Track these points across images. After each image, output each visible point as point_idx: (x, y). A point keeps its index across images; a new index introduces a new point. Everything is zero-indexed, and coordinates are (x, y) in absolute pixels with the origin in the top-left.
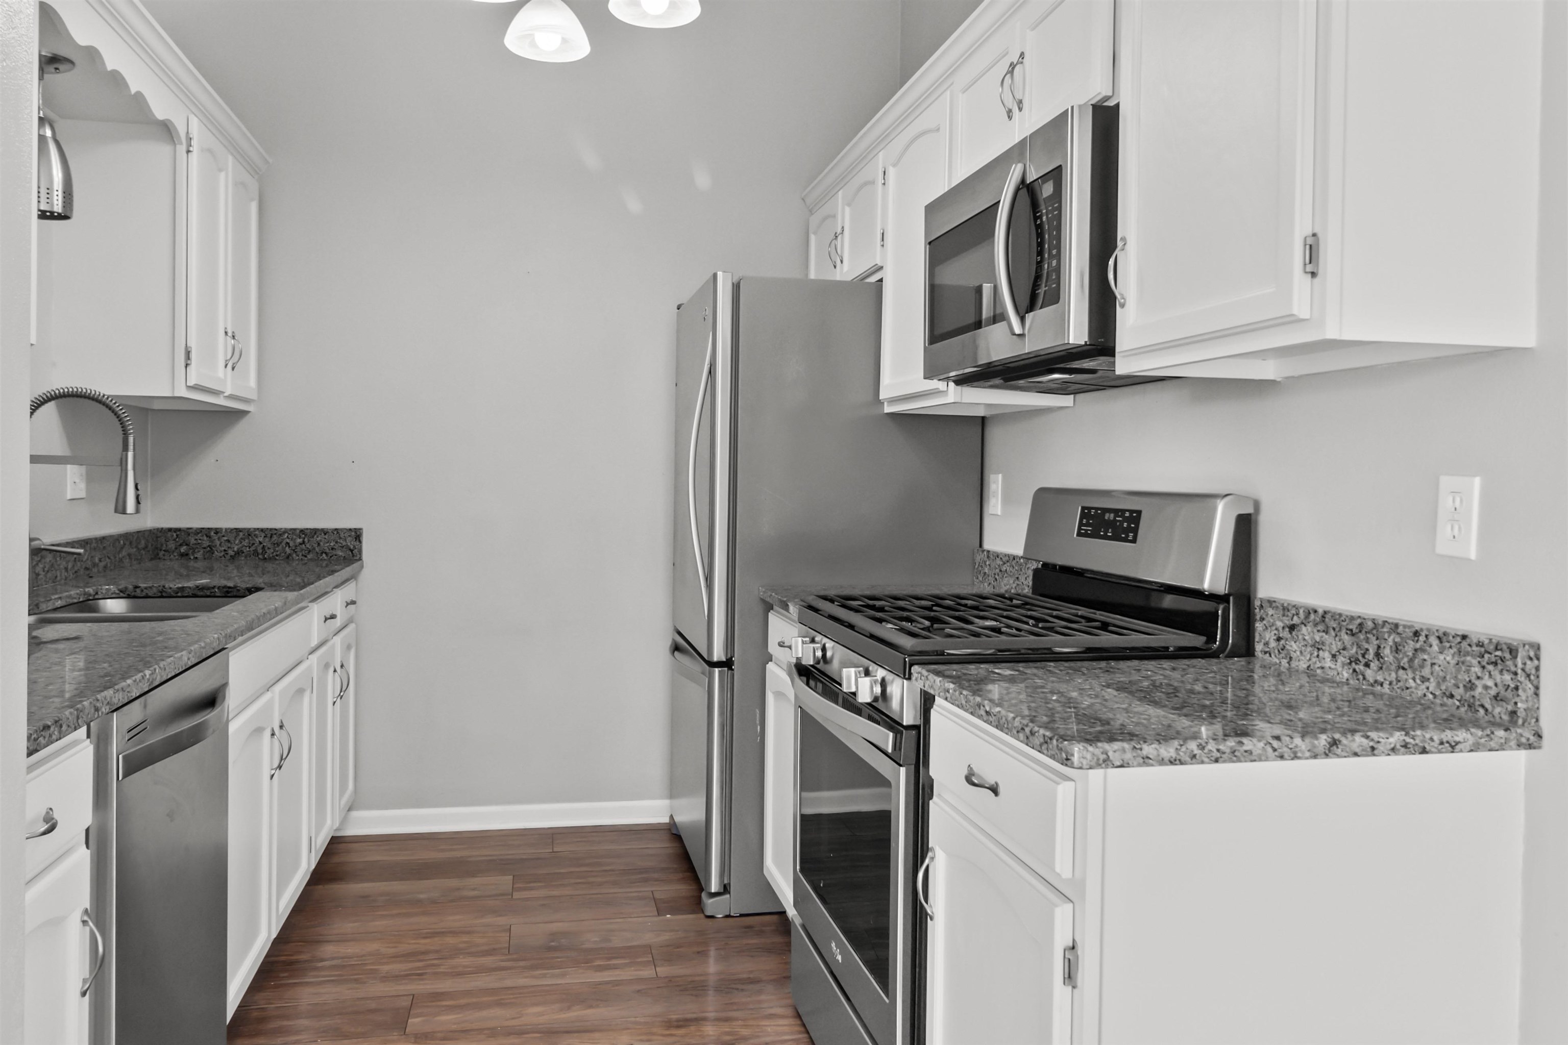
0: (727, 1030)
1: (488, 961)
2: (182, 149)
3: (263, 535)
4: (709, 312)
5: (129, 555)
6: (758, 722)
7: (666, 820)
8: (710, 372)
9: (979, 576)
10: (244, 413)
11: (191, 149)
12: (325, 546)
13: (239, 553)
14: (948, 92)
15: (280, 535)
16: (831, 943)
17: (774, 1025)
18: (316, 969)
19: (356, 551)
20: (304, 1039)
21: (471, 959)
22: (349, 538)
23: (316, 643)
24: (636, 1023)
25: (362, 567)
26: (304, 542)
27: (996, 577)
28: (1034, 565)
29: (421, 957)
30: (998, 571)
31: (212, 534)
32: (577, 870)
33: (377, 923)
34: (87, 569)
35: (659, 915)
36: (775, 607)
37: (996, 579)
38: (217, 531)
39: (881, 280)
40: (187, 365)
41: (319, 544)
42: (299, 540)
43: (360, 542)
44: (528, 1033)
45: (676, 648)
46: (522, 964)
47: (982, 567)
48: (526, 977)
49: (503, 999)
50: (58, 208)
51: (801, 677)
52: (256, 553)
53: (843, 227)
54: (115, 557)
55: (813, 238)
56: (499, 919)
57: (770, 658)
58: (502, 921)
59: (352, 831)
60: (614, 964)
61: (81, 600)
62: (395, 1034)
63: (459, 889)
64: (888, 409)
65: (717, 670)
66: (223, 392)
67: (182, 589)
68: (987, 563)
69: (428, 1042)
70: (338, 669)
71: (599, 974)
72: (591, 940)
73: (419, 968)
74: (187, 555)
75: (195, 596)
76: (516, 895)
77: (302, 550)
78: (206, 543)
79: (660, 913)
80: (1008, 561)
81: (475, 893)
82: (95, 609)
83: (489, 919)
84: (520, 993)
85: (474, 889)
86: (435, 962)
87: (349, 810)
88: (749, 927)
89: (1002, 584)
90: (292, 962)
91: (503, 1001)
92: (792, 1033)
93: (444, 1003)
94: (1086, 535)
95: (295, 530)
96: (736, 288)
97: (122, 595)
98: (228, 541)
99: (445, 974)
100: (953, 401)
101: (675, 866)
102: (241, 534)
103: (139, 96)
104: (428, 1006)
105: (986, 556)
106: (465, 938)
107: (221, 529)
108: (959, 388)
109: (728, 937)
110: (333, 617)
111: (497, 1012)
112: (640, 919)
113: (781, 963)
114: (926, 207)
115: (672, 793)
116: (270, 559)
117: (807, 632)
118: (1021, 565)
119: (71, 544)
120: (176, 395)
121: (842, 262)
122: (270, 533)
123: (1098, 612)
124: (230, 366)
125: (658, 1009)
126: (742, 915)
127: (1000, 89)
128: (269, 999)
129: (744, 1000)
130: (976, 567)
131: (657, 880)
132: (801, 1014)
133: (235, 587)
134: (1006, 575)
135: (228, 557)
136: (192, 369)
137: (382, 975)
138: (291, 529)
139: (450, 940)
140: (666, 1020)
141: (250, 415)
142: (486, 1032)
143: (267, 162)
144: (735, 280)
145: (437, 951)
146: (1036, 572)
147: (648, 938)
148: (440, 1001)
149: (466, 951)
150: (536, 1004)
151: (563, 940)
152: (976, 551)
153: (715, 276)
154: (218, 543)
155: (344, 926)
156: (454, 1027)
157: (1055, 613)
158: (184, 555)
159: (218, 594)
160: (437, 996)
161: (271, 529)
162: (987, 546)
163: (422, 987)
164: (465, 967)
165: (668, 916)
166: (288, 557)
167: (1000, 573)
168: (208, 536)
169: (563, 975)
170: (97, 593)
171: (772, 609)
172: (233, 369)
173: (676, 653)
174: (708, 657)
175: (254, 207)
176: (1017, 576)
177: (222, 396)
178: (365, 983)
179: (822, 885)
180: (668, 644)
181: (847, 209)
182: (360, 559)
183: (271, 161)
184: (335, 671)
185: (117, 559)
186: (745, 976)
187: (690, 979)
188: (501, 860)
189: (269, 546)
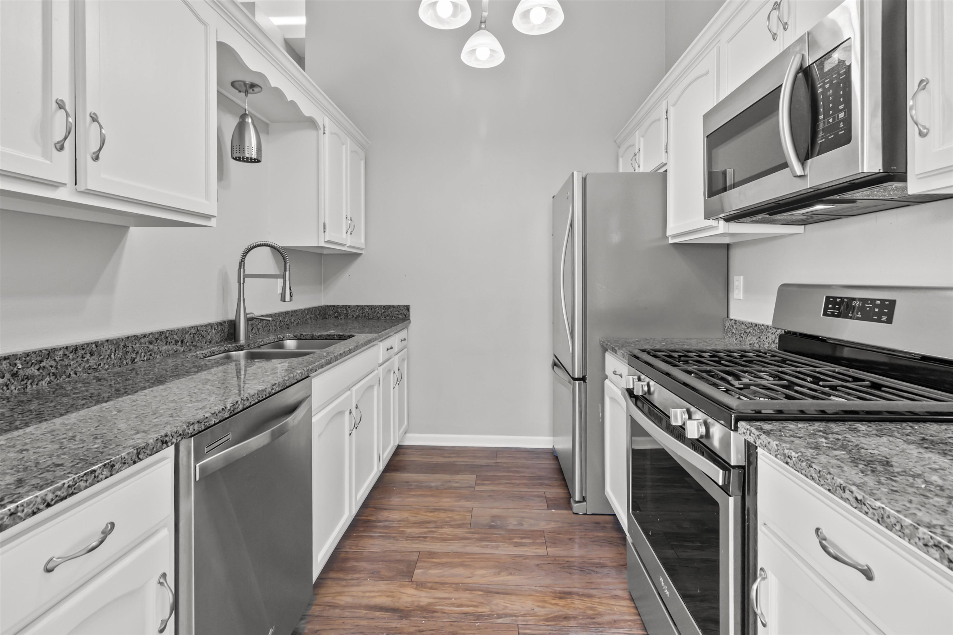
0: (589, 605)
1: (459, 532)
2: (321, 132)
3: (368, 308)
4: (570, 194)
5: (310, 318)
6: (600, 411)
7: (551, 447)
8: (571, 225)
9: (728, 334)
10: (360, 254)
11: (325, 132)
12: (394, 313)
13: (358, 316)
14: (715, 48)
15: (375, 308)
16: (660, 578)
17: (618, 605)
18: (376, 527)
19: (407, 316)
20: (362, 577)
21: (451, 529)
22: (404, 310)
23: (381, 361)
24: (536, 591)
25: (410, 323)
26: (385, 312)
27: (742, 335)
28: (779, 332)
29: (427, 525)
30: (743, 332)
31: (347, 308)
32: (507, 474)
33: (409, 500)
34: (287, 325)
35: (548, 509)
36: (608, 350)
37: (742, 337)
38: (349, 306)
39: (666, 171)
40: (324, 232)
41: (391, 313)
42: (383, 311)
43: (409, 311)
44: (475, 590)
45: (555, 364)
46: (476, 536)
47: (730, 329)
48: (478, 546)
49: (464, 561)
50: (254, 156)
51: (632, 399)
52: (365, 316)
53: (639, 149)
54: (303, 319)
55: (621, 160)
56: (468, 503)
57: (606, 378)
58: (468, 504)
59: (407, 443)
60: (524, 543)
61: (276, 341)
62: (407, 580)
63: (450, 481)
64: (671, 241)
65: (577, 382)
66: (346, 245)
67: (321, 336)
68: (735, 327)
69: (423, 589)
70: (396, 371)
71: (516, 549)
72: (512, 523)
73: (425, 533)
74: (337, 317)
75: (326, 339)
76: (478, 488)
77: (384, 315)
78: (345, 312)
79: (549, 508)
80: (751, 327)
81: (457, 485)
82: (282, 347)
83: (463, 503)
84: (474, 558)
85: (457, 482)
86: (433, 529)
87: (405, 433)
88: (597, 523)
89: (747, 340)
90: (367, 521)
91: (465, 563)
92: (630, 614)
93: (434, 560)
94: (833, 315)
95: (381, 306)
96: (584, 180)
97: (295, 338)
98: (354, 311)
99: (437, 538)
100: (723, 232)
101: (556, 476)
102: (359, 308)
103: (293, 103)
104: (425, 561)
105: (733, 323)
106: (450, 514)
107: (351, 306)
108: (727, 223)
109: (586, 530)
110: (391, 348)
111: (460, 571)
112: (538, 511)
113: (618, 553)
114: (704, 116)
115: (555, 433)
116: (371, 319)
117: (635, 373)
118: (762, 329)
119: (267, 316)
120: (319, 245)
121: (639, 167)
122: (371, 307)
123: (851, 370)
124: (349, 233)
125: (548, 581)
126: (593, 514)
127: (768, 23)
128: (351, 545)
129: (599, 581)
130: (726, 329)
131: (547, 485)
132: (634, 598)
133: (343, 335)
134: (750, 335)
135: (354, 318)
136: (327, 233)
137: (407, 535)
138: (380, 306)
139: (442, 515)
140: (553, 591)
141: (362, 255)
142: (454, 586)
143: (368, 143)
144: (584, 176)
145: (435, 522)
146: (781, 337)
147: (543, 525)
148: (432, 558)
149: (449, 524)
150: (481, 568)
151: (498, 522)
152: (725, 319)
153: (573, 174)
154: (350, 312)
155: (395, 500)
156: (437, 579)
157: (817, 370)
158: (336, 317)
159: (336, 338)
160: (432, 554)
161: (371, 306)
162: (732, 316)
163: (424, 546)
164: (448, 535)
165: (553, 510)
166: (378, 318)
167: (745, 334)
168: (346, 309)
169: (497, 547)
170: (284, 337)
171: (607, 351)
172: (351, 234)
173: (555, 367)
174: (572, 375)
175: (363, 163)
176: (759, 336)
177: (346, 246)
178: (397, 540)
179: (650, 534)
180: (550, 363)
181: (642, 139)
182: (409, 319)
183: (370, 143)
184: (394, 373)
185: (304, 320)
186: (597, 561)
187: (566, 559)
188: (471, 465)
189: (371, 313)
